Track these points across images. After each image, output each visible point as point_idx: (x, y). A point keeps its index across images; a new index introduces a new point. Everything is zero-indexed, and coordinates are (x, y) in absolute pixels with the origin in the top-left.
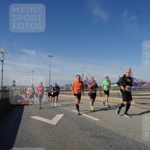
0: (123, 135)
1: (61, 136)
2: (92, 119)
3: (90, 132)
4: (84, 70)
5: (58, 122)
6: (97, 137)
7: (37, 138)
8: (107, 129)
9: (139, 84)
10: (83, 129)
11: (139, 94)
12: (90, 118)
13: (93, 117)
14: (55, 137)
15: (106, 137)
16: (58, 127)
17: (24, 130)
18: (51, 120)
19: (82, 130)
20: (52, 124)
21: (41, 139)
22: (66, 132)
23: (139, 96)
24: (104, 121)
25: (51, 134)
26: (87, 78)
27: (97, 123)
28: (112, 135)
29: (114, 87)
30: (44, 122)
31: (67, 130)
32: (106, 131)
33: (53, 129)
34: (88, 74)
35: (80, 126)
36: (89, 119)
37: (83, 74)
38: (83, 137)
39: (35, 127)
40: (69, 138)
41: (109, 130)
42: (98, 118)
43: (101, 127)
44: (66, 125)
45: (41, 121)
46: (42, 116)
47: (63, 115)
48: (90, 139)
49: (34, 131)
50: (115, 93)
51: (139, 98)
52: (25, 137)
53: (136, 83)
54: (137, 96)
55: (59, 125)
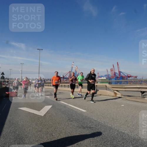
0: (109, 125)
1: (48, 127)
2: (79, 110)
3: (77, 123)
4: (73, 64)
5: (46, 113)
6: (84, 128)
7: (25, 129)
8: (94, 120)
9: (125, 77)
10: (71, 120)
11: (125, 87)
12: (78, 109)
13: (81, 108)
14: (43, 128)
15: (93, 127)
16: (46, 118)
17: (12, 121)
18: (39, 111)
19: (69, 121)
20: (40, 116)
21: (28, 130)
22: (54, 123)
23: (125, 89)
24: (91, 113)
25: (39, 125)
26: (76, 71)
27: (85, 114)
28: (98, 126)
29: (101, 79)
30: (32, 113)
31: (55, 121)
32: (93, 122)
33: (41, 120)
34: (76, 67)
35: (68, 117)
36: (76, 111)
37: (72, 67)
38: (71, 128)
39: (23, 118)
40: (56, 129)
41: (95, 121)
42: (85, 109)
43: (88, 118)
44: (54, 116)
45: (29, 112)
46: (31, 108)
47: (51, 106)
48: (77, 130)
49: (22, 122)
50: (103, 85)
51: (125, 91)
52: (13, 128)
53: (123, 76)
54: (123, 89)
55: (47, 116)
